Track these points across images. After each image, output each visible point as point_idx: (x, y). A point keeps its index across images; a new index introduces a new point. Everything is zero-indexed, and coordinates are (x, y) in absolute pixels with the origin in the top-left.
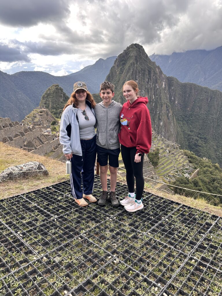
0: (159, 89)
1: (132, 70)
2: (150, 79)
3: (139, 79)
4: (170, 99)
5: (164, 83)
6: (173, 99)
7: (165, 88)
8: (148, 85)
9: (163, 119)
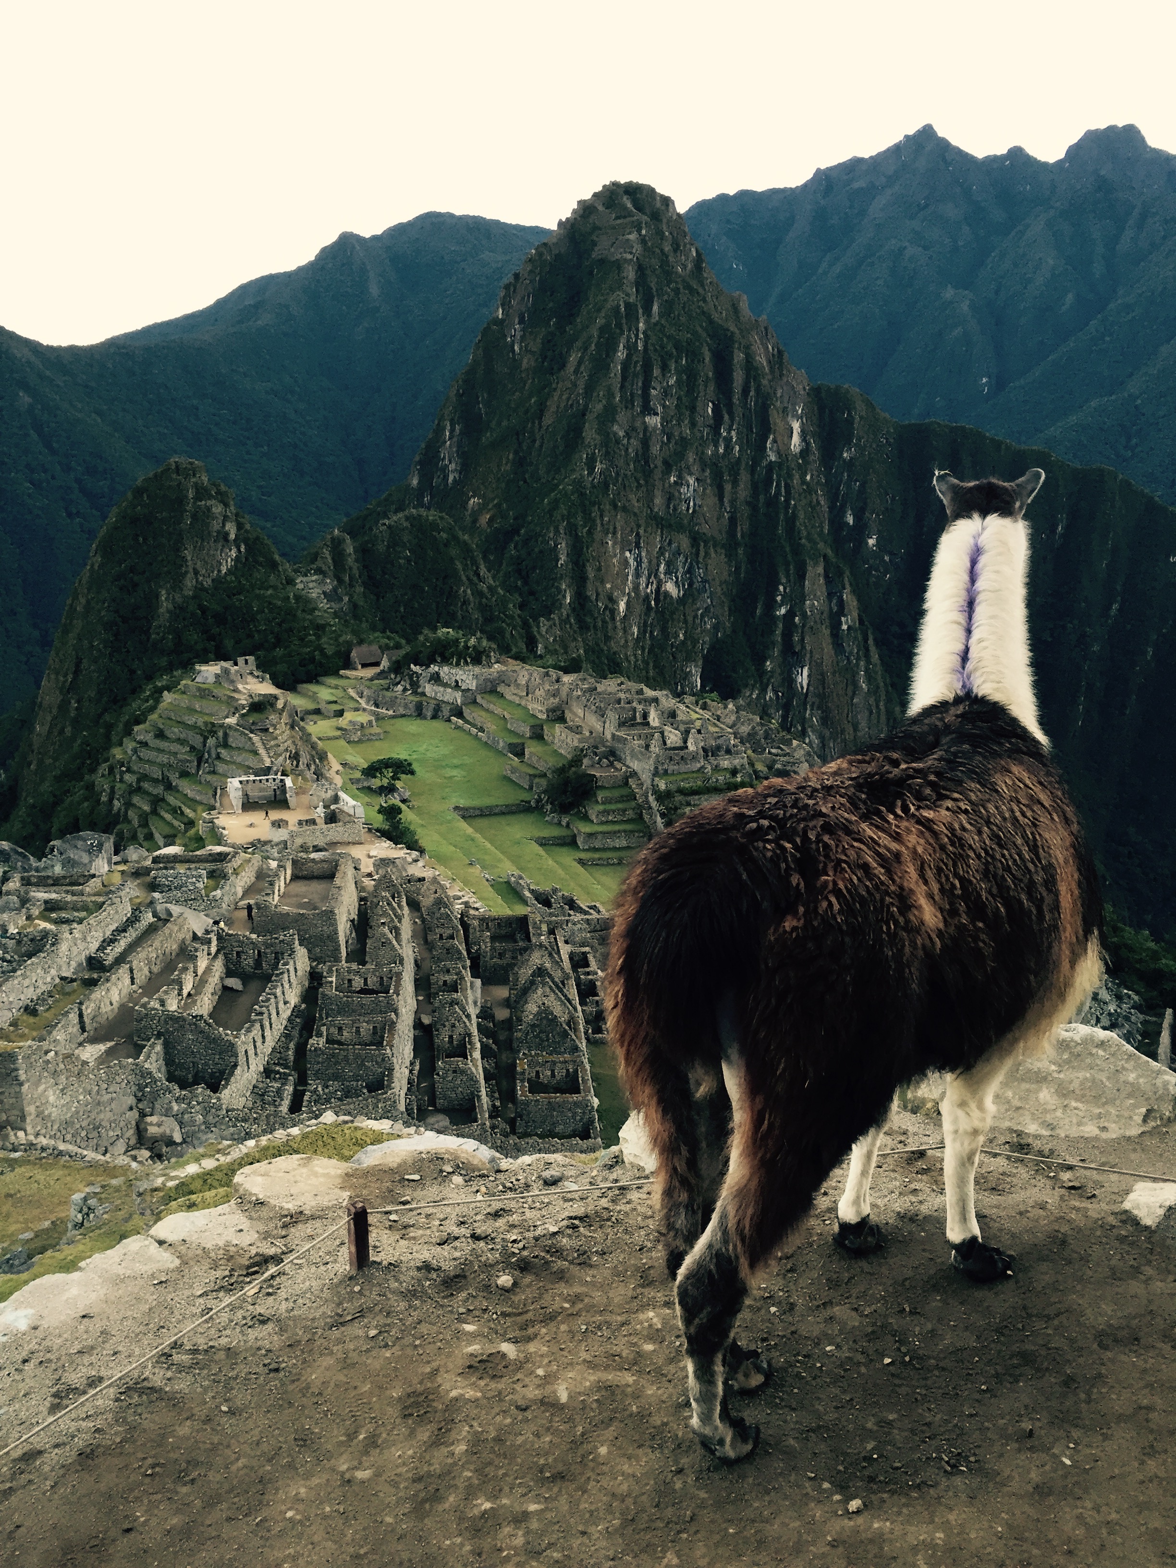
0: (780, 465)
1: (621, 354)
2: (730, 406)
3: (664, 406)
4: (837, 523)
5: (796, 426)
6: (850, 520)
7: (805, 452)
8: (716, 446)
9: (811, 652)
